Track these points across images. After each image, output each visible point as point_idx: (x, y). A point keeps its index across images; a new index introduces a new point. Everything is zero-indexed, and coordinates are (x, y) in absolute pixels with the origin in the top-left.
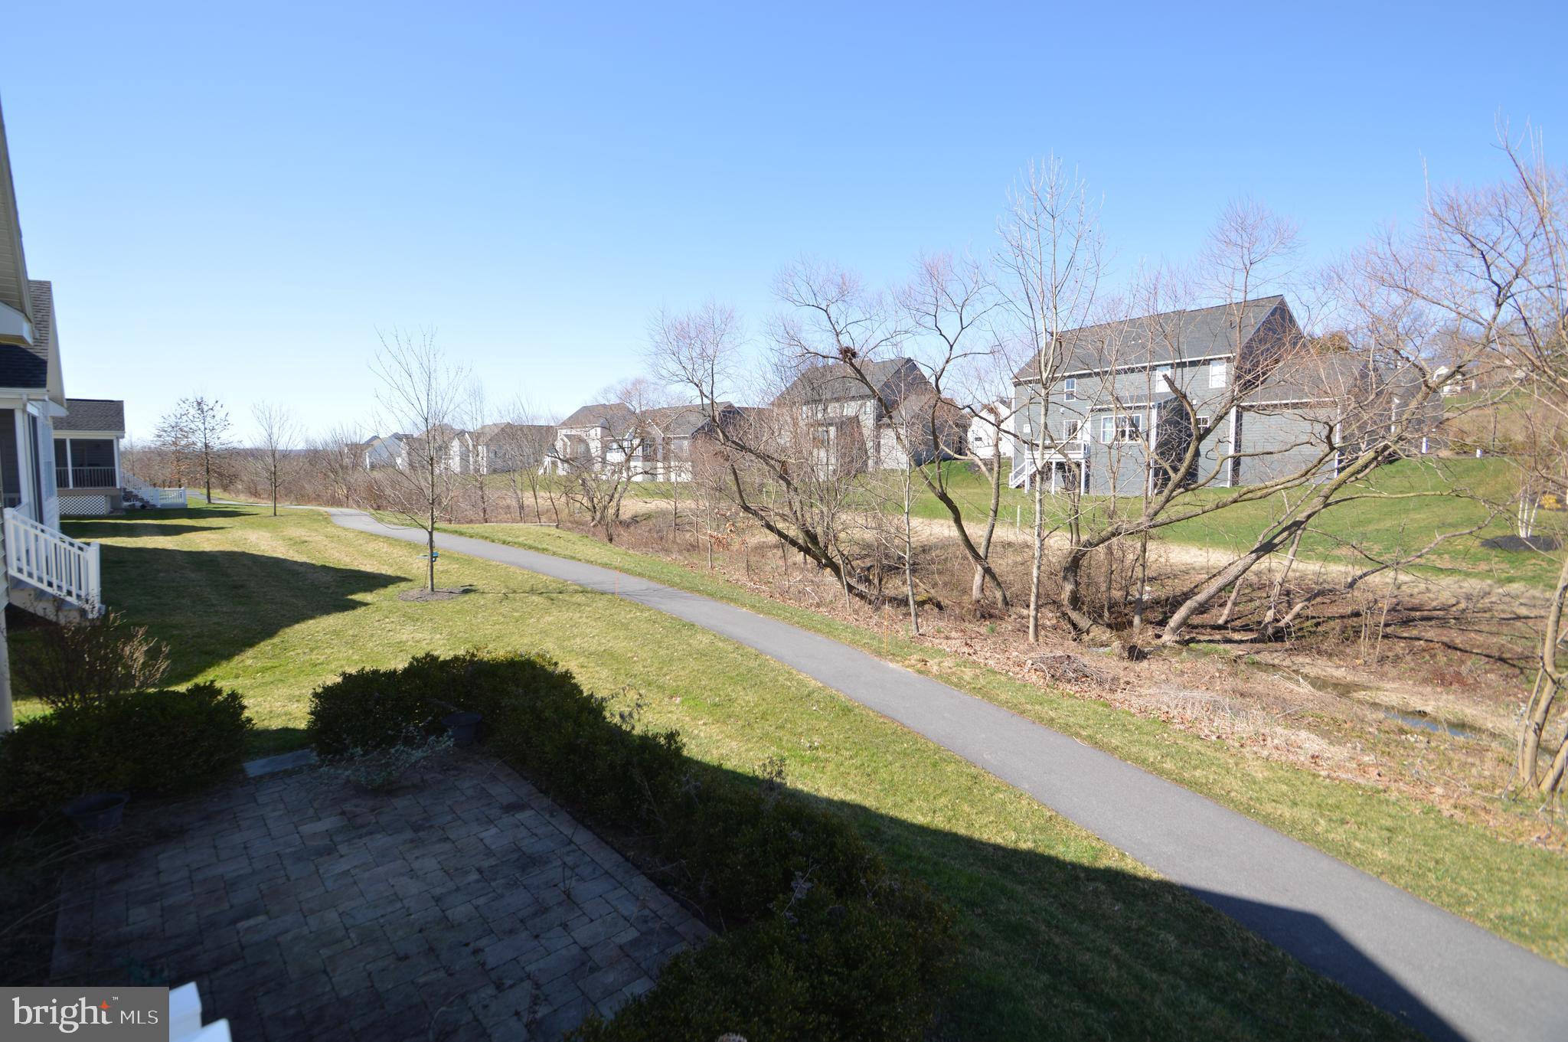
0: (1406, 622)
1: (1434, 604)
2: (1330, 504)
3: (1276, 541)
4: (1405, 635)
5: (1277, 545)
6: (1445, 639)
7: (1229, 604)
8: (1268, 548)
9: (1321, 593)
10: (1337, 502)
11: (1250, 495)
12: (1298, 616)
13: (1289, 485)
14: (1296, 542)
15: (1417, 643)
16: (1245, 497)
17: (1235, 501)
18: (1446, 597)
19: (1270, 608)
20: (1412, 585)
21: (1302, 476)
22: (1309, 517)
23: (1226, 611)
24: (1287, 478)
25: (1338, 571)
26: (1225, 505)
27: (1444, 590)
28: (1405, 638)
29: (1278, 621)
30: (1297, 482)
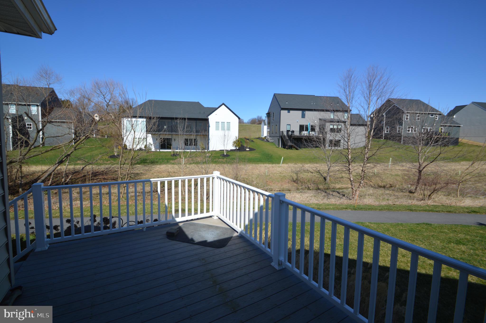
0: (95, 176)
1: (101, 171)
2: (76, 150)
3: (63, 160)
4: (96, 178)
5: (64, 161)
6: (103, 178)
7: (51, 179)
8: (61, 162)
9: (76, 172)
10: (78, 149)
11: (55, 148)
12: (70, 179)
13: (66, 145)
14: (68, 160)
15: (98, 180)
16: (54, 148)
17: (51, 150)
18: (102, 170)
19: (63, 178)
20: (95, 168)
21: (69, 142)
22: (71, 153)
23: (50, 181)
24: (65, 143)
25: (79, 167)
26: (48, 151)
27: (102, 168)
28: (95, 179)
29: (66, 181)
30: (67, 144)
